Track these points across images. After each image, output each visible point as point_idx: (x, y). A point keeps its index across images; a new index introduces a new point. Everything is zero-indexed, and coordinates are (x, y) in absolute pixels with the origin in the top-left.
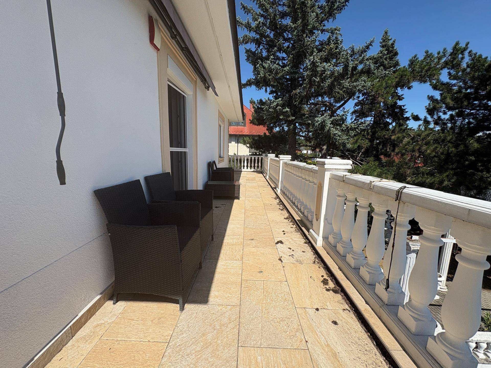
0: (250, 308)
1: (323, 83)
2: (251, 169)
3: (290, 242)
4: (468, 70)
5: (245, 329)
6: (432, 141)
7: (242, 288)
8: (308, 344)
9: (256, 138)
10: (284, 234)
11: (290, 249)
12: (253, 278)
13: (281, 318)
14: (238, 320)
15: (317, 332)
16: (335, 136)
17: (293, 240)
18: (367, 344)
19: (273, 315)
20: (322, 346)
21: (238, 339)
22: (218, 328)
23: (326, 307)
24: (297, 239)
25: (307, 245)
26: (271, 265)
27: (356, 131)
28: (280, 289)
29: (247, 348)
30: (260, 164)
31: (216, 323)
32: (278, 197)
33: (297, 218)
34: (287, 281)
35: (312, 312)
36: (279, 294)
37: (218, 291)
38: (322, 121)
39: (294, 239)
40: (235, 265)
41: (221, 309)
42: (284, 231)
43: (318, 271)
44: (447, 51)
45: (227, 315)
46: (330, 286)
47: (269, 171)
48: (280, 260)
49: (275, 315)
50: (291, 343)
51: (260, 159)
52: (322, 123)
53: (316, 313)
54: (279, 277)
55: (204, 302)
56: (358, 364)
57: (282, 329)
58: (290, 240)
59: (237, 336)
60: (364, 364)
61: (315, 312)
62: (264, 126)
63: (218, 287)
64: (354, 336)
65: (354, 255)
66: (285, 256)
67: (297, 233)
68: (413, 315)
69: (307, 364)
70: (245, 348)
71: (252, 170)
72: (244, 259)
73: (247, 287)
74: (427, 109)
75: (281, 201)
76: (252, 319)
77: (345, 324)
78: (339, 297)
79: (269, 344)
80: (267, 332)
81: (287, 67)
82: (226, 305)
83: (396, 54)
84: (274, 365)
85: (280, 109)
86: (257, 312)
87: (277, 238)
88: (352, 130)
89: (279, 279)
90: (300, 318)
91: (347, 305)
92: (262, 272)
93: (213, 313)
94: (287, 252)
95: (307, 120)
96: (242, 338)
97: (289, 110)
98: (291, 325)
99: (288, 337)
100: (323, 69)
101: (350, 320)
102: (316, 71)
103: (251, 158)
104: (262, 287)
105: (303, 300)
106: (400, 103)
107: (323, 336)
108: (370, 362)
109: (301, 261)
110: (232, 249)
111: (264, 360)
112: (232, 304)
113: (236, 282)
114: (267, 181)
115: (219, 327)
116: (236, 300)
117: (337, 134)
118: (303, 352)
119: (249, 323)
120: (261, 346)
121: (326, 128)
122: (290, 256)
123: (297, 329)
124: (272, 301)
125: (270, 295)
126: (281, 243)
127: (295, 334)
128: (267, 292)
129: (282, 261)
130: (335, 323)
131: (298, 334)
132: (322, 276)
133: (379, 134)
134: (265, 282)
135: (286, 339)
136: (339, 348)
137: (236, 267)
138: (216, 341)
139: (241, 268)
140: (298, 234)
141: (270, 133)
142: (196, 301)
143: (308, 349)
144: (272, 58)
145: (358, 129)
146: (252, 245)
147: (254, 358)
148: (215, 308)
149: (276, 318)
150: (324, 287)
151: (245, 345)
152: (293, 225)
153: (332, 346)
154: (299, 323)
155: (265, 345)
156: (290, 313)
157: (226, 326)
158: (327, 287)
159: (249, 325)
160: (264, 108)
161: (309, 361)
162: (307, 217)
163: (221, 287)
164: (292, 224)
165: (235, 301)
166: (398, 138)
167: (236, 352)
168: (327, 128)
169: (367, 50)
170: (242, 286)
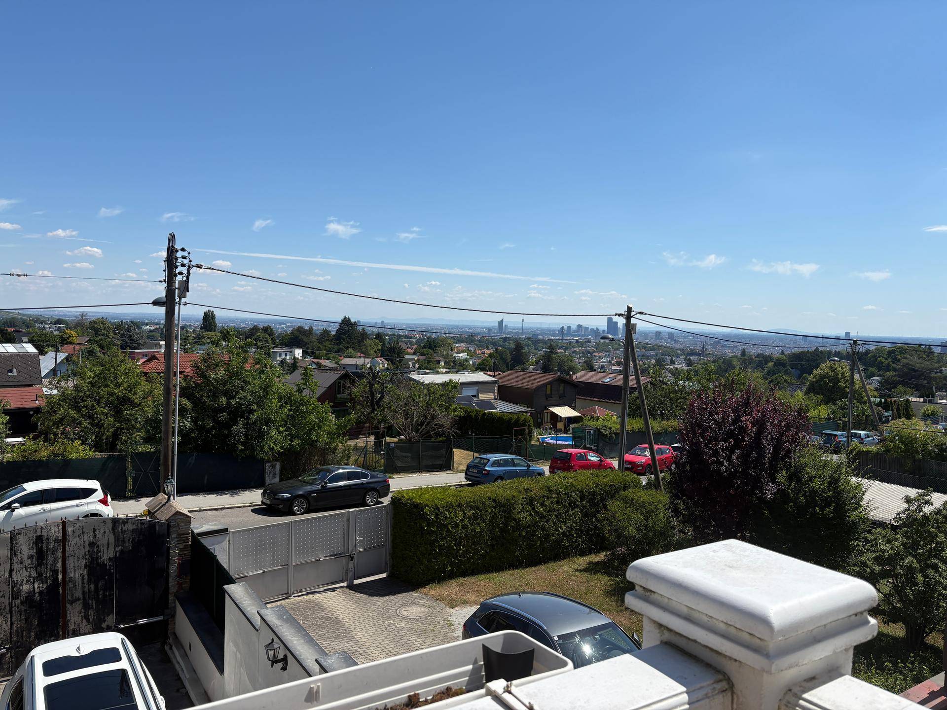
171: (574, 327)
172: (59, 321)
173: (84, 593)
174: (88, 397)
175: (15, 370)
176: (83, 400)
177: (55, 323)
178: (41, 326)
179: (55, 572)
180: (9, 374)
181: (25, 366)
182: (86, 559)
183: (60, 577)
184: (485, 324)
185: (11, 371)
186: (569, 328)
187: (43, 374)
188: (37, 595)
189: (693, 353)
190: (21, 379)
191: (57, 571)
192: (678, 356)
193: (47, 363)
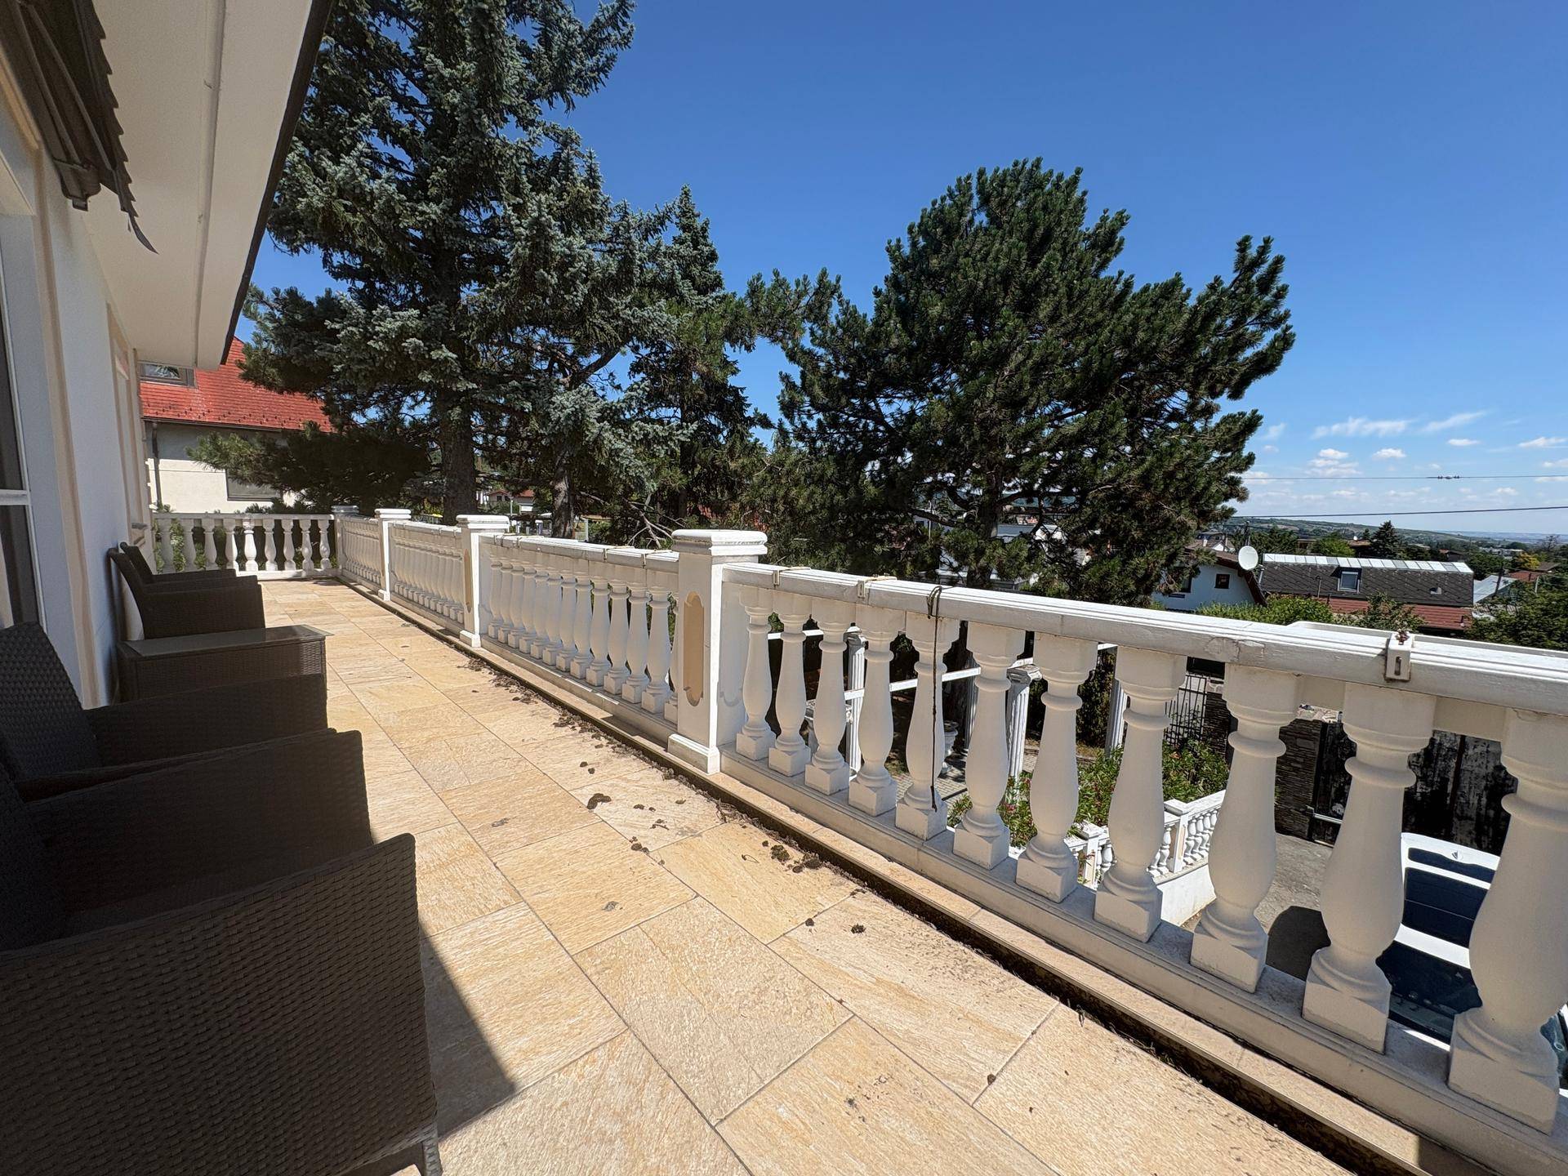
0: (660, 1016)
1: (568, 292)
2: (281, 568)
3: (625, 790)
4: (840, 331)
5: (694, 1076)
6: (803, 478)
7: (594, 978)
8: (847, 1006)
9: (283, 443)
10: (592, 771)
11: (641, 807)
12: (605, 934)
13: (755, 988)
14: (655, 1067)
15: (844, 969)
16: (618, 456)
17: (628, 781)
18: (927, 936)
19: (733, 994)
20: (870, 990)
21: (699, 1112)
22: (617, 1128)
23: (820, 907)
24: (640, 775)
25: (674, 782)
26: (623, 872)
27: (667, 445)
28: (697, 923)
29: (737, 1113)
30: (324, 548)
31: (600, 1122)
32: (478, 662)
33: (599, 715)
34: (698, 895)
35: (803, 933)
36: (706, 935)
37: (522, 1033)
38: (577, 406)
39: (629, 777)
40: (510, 926)
41: (581, 1076)
42: (584, 764)
43: (747, 837)
44: (809, 283)
45: (612, 1076)
46: (796, 859)
47: (392, 571)
48: (637, 847)
49: (736, 990)
50: (816, 1028)
51: (323, 527)
52: (575, 413)
53: (813, 931)
54: (672, 895)
55: (498, 1095)
56: (940, 980)
57: (777, 1010)
58: (623, 784)
59: (689, 1108)
60: (948, 974)
61: (810, 931)
62: (312, 396)
63: (507, 1021)
64: (902, 933)
65: (826, 763)
66: (642, 832)
67: (623, 759)
68: (983, 833)
69: (874, 1044)
70: (733, 1116)
71: (290, 572)
72: (528, 894)
73: (607, 969)
74: (781, 403)
75: (501, 672)
76: (692, 1039)
77: (873, 922)
78: (826, 873)
79: (778, 1064)
80: (752, 1041)
81: (434, 207)
82: (587, 1053)
83: (713, 257)
84: (822, 1097)
85: (417, 347)
86: (689, 1014)
87: (580, 791)
88: (659, 443)
89: (673, 899)
90: (791, 962)
91: (851, 883)
92: (613, 904)
93: (565, 1104)
94: (640, 820)
95: (518, 399)
96: (706, 1103)
97: (455, 356)
98: (787, 990)
99: (800, 1018)
100: (567, 251)
101: (875, 909)
102: (548, 252)
103: (278, 523)
104: (647, 944)
105: (768, 919)
106: (732, 381)
107: (859, 969)
108: (951, 963)
109: (692, 827)
110: (451, 879)
111: (795, 1106)
112: (600, 1040)
113: (560, 973)
114: (394, 611)
115: (619, 1126)
116: (603, 1022)
117: (622, 450)
118: (849, 1028)
119: (692, 1054)
120: (766, 1082)
121: (588, 430)
122: (654, 827)
123: (805, 990)
124: (702, 962)
125: (686, 951)
126: (603, 801)
127: (810, 1003)
128: (673, 949)
129: (645, 850)
130: (859, 929)
131: (813, 998)
132: (765, 844)
133: (701, 454)
134: (644, 926)
135: (800, 1026)
136: (898, 974)
137: (520, 928)
138: (641, 1165)
139: (538, 923)
140: (629, 759)
141: (340, 427)
142: (465, 1111)
143: (855, 1015)
144: (361, 152)
145: (671, 440)
146: (517, 841)
147: (772, 1121)
148: (556, 1085)
149: (746, 997)
150: (785, 867)
151: (726, 1111)
152: (596, 737)
153: (886, 978)
154: (800, 975)
155: (771, 1073)
156: (765, 966)
157: (637, 1108)
158: (791, 862)
159: (698, 1058)
160: (338, 331)
161: (872, 1036)
162: (638, 705)
163: (521, 1017)
164: (593, 737)
165: (604, 1025)
166: (743, 467)
167: (722, 1144)
168: (595, 431)
169: (660, 227)
170: (589, 972)
172: (1514, 545)
173: (1478, 814)
174: (1536, 626)
175: (1439, 589)
176: (1525, 628)
177: (1508, 547)
178: (1487, 550)
179: (1445, 781)
180: (1432, 592)
181: (1453, 586)
182: (1487, 781)
183: (1450, 788)
185: (1435, 590)
187: (1476, 599)
188: (1418, 794)
190: (1445, 599)
191: (1448, 780)
193: (1484, 589)
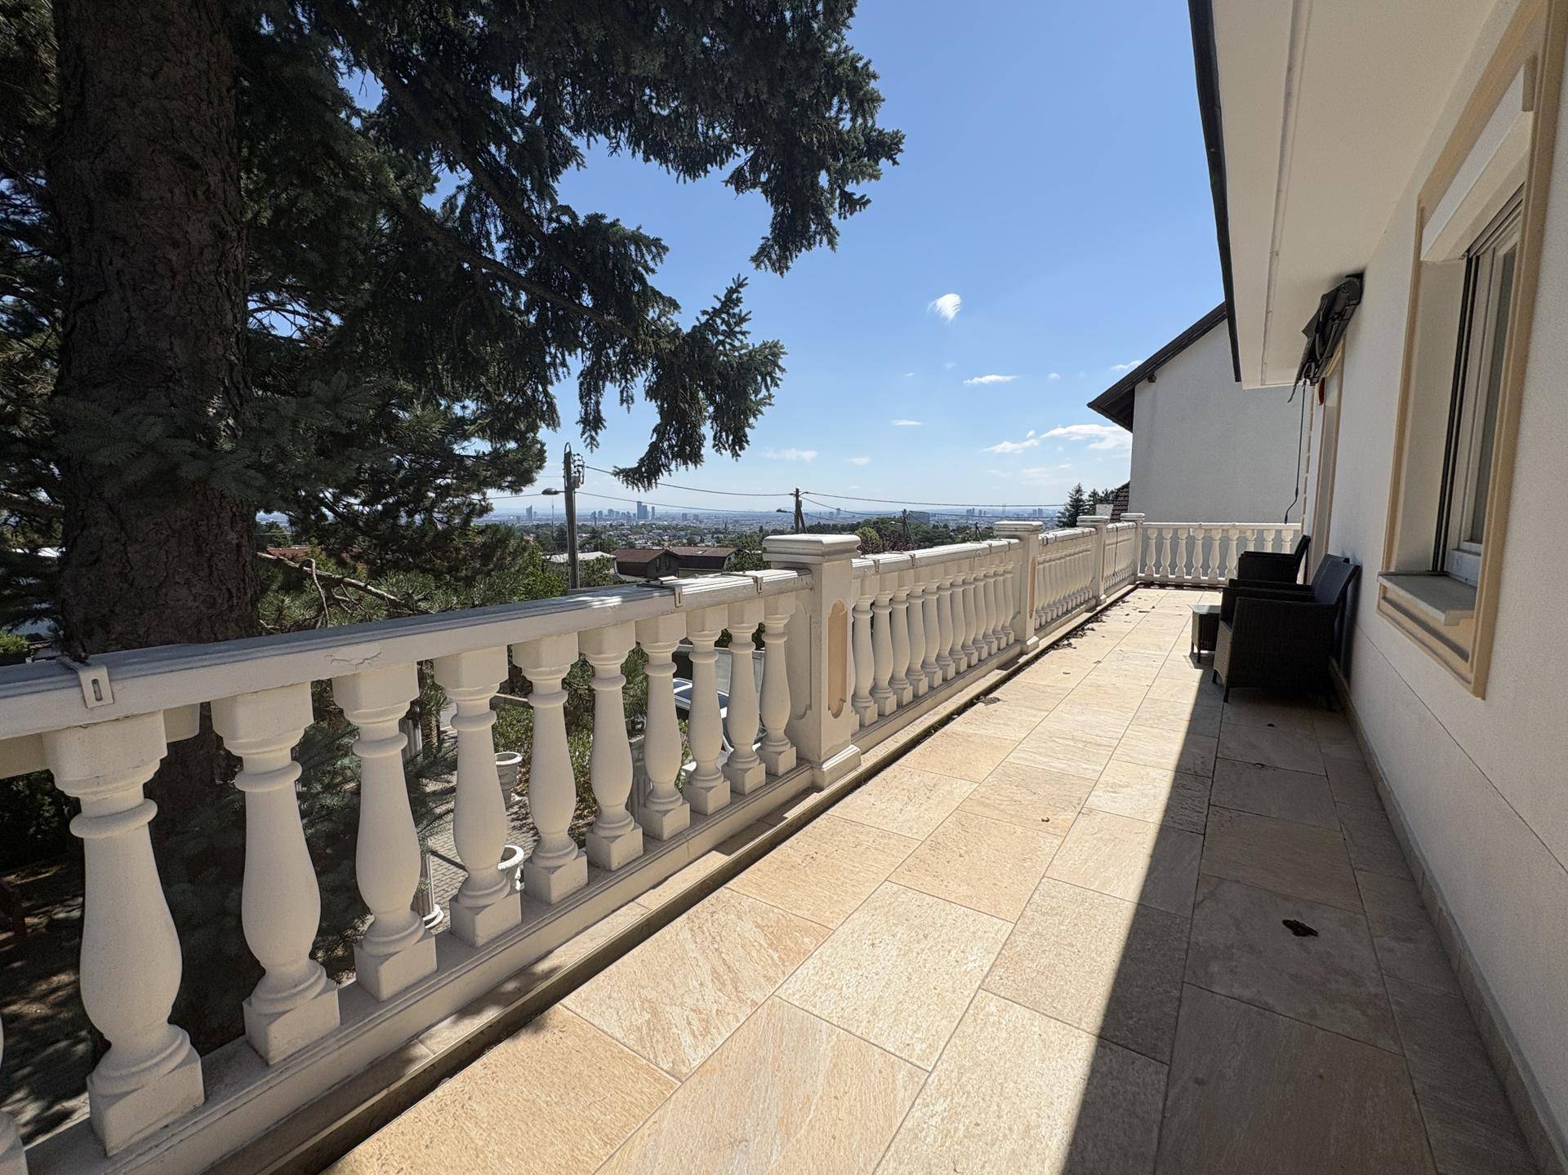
171: (605, 512)
184: (512, 512)
186: (600, 512)
189: (717, 531)
192: (705, 534)
